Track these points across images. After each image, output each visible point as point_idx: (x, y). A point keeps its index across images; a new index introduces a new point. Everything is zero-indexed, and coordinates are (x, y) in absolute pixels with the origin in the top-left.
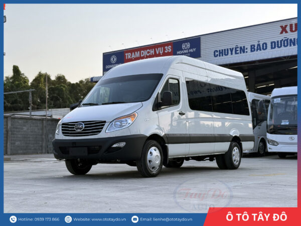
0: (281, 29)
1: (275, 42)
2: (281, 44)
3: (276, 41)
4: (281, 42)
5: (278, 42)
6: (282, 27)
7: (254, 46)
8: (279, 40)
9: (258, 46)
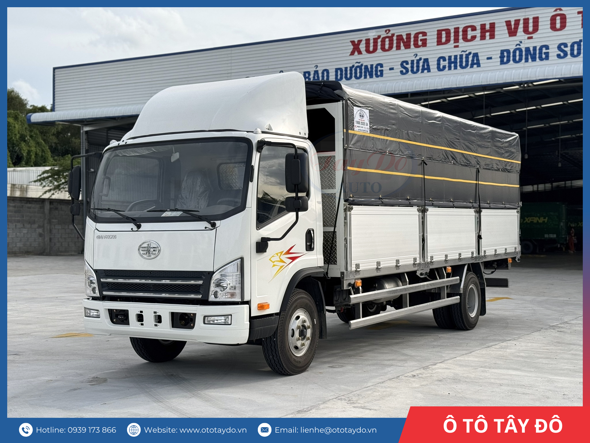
0: (352, 47)
1: (341, 69)
2: (351, 74)
3: (343, 67)
4: (351, 70)
5: (346, 68)
6: (353, 42)
7: (309, 73)
8: (349, 66)
9: (314, 74)
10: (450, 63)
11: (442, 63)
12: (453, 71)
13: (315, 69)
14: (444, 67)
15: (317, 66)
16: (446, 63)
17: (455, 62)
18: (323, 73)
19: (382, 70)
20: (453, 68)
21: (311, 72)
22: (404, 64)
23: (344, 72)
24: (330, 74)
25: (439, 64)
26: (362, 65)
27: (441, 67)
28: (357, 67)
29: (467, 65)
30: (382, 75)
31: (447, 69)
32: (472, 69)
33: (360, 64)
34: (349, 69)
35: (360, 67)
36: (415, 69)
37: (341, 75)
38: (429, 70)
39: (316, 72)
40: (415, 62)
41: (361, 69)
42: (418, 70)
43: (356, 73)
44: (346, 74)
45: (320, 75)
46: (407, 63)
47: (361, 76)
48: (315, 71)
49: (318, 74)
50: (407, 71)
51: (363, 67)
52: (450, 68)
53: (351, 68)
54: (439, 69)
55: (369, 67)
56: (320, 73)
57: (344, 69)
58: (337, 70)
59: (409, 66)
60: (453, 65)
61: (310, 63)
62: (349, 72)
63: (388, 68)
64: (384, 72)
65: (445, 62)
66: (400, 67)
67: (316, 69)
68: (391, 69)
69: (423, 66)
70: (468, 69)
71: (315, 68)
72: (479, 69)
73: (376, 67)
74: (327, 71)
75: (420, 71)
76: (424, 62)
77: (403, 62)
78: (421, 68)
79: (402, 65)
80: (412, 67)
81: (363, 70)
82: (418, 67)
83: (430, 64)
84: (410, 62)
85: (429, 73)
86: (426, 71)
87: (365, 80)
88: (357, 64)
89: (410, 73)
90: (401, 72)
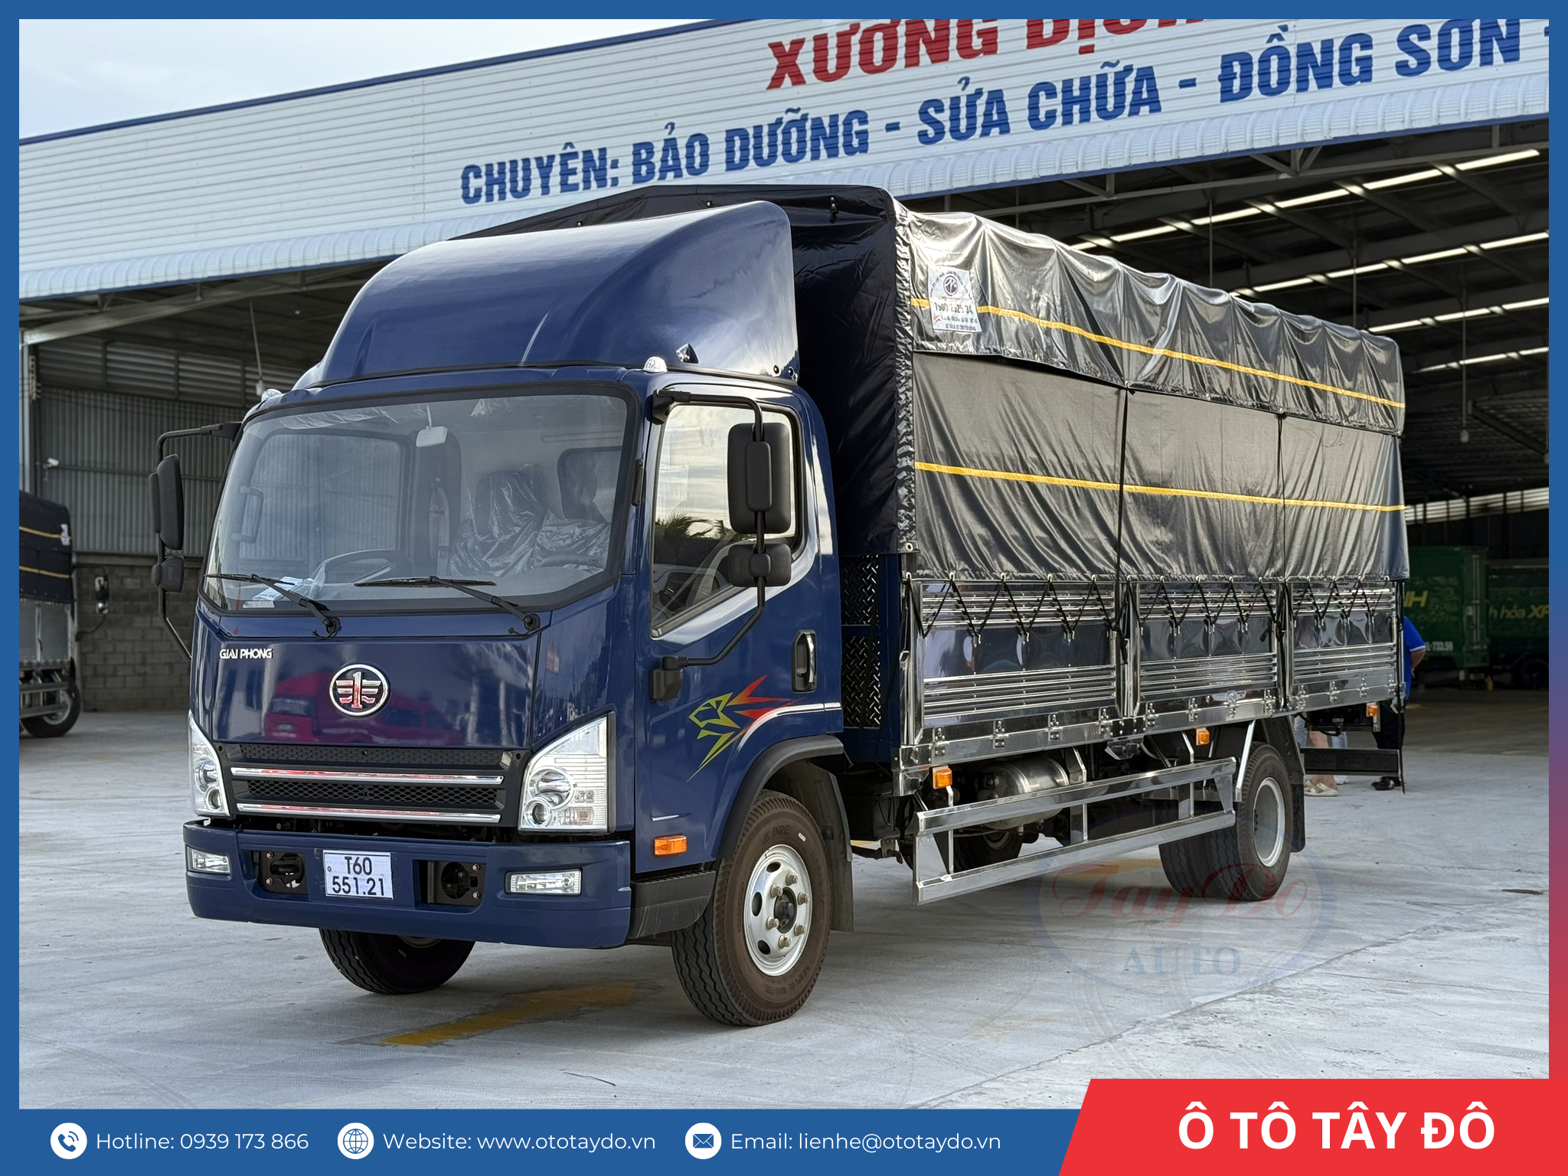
0: (775, 63)
3: (748, 125)
5: (758, 129)
6: (776, 48)
10: (1068, 102)
11: (1045, 104)
12: (1077, 128)
13: (665, 135)
14: (1051, 116)
15: (672, 126)
16: (1056, 104)
17: (1084, 100)
18: (690, 146)
19: (865, 132)
20: (1076, 117)
21: (655, 144)
22: (931, 111)
23: (752, 141)
24: (712, 149)
25: (1034, 107)
26: (804, 118)
27: (1042, 116)
28: (792, 122)
29: (1119, 107)
30: (863, 147)
31: (1059, 120)
32: (1134, 119)
33: (798, 116)
34: (766, 130)
35: (799, 124)
36: (963, 124)
37: (744, 149)
38: (1004, 127)
39: (670, 144)
40: (963, 102)
41: (802, 131)
42: (971, 128)
43: (787, 143)
44: (758, 147)
45: (683, 153)
46: (939, 106)
47: (801, 152)
48: (666, 140)
49: (675, 149)
50: (940, 133)
51: (808, 124)
52: (1068, 119)
53: (774, 127)
54: (1035, 123)
55: (826, 122)
56: (682, 144)
57: (751, 132)
58: (731, 134)
59: (944, 117)
60: (1076, 108)
61: (651, 114)
62: (766, 140)
63: (883, 124)
64: (871, 137)
65: (1052, 101)
66: (917, 118)
67: (670, 133)
68: (893, 127)
69: (988, 114)
70: (1124, 121)
71: (668, 130)
72: (1156, 117)
73: (848, 123)
74: (702, 139)
75: (979, 131)
76: (989, 103)
77: (929, 103)
78: (980, 121)
79: (923, 112)
80: (955, 119)
81: (809, 134)
82: (971, 116)
83: (1009, 107)
84: (947, 104)
85: (1005, 137)
86: (995, 131)
87: (815, 163)
88: (792, 116)
89: (948, 136)
90: (922, 135)
